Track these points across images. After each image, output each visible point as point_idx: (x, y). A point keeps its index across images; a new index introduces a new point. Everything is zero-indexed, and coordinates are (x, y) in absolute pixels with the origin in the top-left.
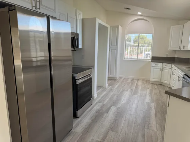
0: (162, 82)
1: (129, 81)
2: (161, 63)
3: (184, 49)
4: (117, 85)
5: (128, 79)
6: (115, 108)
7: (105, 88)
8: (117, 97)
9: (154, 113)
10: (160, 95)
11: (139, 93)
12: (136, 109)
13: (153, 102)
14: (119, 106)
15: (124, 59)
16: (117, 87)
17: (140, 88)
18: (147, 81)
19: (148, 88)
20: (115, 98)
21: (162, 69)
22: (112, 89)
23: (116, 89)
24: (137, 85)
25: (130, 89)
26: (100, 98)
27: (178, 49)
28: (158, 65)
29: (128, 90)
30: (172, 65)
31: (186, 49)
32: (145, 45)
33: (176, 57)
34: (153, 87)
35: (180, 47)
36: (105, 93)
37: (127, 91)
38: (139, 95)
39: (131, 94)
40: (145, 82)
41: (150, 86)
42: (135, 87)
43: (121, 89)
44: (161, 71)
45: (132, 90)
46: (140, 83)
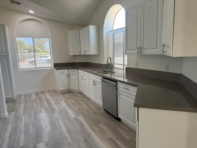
0: (70, 89)
1: (34, 97)
2: (67, 70)
3: (85, 54)
4: (22, 108)
5: (30, 95)
6: (43, 145)
7: (6, 118)
8: (34, 125)
9: (89, 127)
10: (79, 104)
11: (56, 109)
12: (69, 131)
13: (78, 115)
14: (46, 138)
15: (19, 70)
16: (24, 110)
17: (53, 102)
18: (54, 91)
19: (62, 100)
20: (32, 129)
21: (69, 76)
22: (18, 117)
23: (24, 114)
24: (47, 100)
25: (42, 108)
26: (7, 140)
27: (78, 54)
28: (64, 72)
29: (41, 110)
30: (79, 70)
31: (87, 53)
32: (24, 51)
33: (76, 61)
34: (65, 97)
35: (80, 52)
36: (10, 127)
37: (41, 112)
38: (58, 111)
39: (49, 115)
40: (53, 94)
41: (61, 97)
42: (46, 104)
43: (31, 112)
44: (68, 78)
45: (46, 108)
46: (48, 96)
